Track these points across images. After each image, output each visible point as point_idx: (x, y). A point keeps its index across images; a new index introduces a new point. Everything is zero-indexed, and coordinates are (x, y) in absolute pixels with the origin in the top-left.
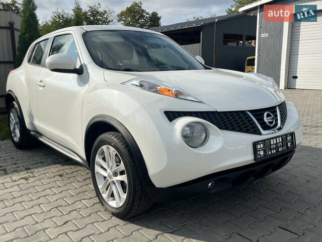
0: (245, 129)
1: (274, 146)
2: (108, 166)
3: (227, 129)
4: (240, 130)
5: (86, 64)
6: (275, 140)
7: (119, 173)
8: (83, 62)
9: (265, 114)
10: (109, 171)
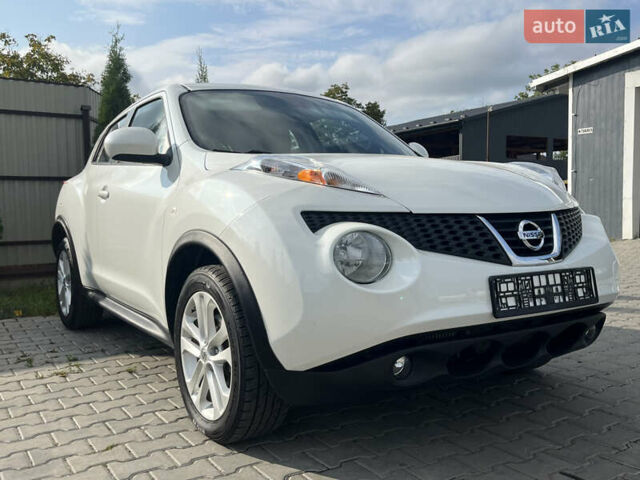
0: (472, 251)
1: (542, 291)
2: (202, 334)
3: (433, 248)
4: (464, 254)
5: (178, 144)
6: (543, 278)
7: (220, 349)
8: (173, 143)
9: (522, 224)
10: (202, 344)
